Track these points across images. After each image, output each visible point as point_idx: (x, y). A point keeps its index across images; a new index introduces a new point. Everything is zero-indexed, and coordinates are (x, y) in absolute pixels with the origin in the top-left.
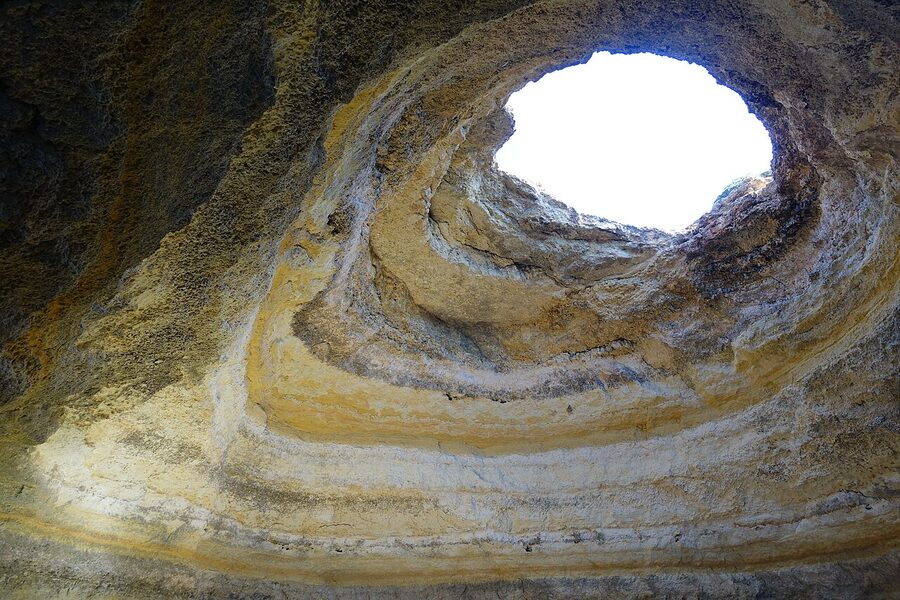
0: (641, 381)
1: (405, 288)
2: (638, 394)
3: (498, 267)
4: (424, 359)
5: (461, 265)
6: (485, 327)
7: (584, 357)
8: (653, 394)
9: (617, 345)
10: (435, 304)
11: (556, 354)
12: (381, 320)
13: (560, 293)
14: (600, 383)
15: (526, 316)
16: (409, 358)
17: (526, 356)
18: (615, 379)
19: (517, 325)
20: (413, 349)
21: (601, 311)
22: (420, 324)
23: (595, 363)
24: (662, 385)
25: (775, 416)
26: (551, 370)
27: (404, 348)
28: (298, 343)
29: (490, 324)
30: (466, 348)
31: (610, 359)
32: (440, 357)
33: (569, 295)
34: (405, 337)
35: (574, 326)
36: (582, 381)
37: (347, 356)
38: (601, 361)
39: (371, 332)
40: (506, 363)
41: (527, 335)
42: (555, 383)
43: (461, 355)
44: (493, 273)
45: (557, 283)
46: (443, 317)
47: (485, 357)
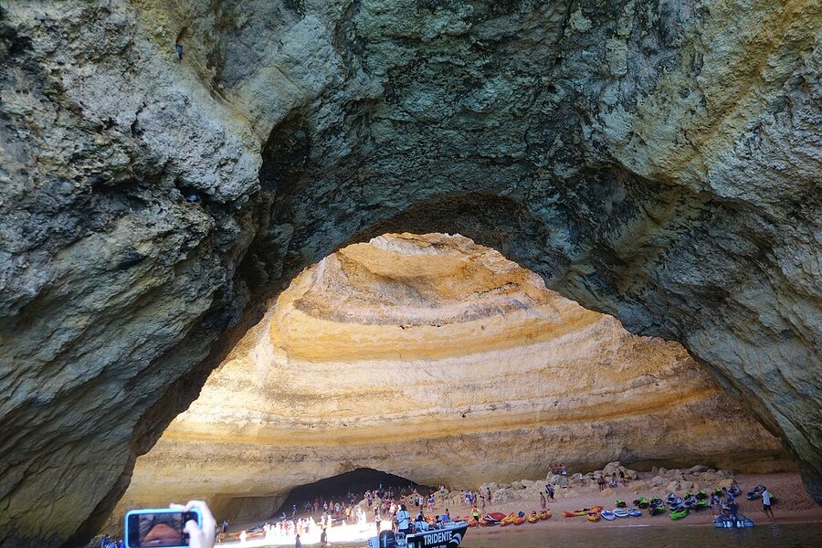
0: (526, 308)
1: (363, 266)
2: (524, 317)
3: (421, 248)
4: (382, 306)
5: (396, 252)
6: (422, 279)
7: (488, 295)
8: (533, 317)
9: (507, 287)
10: (386, 271)
11: (470, 294)
12: (349, 289)
13: (465, 259)
14: (499, 311)
15: (448, 271)
16: (372, 308)
17: (450, 297)
18: (509, 308)
19: (442, 276)
20: (373, 302)
21: (493, 269)
22: (376, 286)
23: (494, 299)
24: (539, 310)
25: (603, 331)
26: (467, 304)
27: (368, 302)
28: (299, 312)
29: (425, 277)
30: (409, 294)
31: (505, 296)
32: (392, 304)
33: (471, 259)
34: (368, 296)
35: (478, 277)
36: (489, 310)
37: (332, 313)
38: (500, 297)
39: (344, 298)
40: (439, 302)
41: (449, 283)
42: (471, 312)
43: (406, 301)
44: (419, 253)
45: (462, 253)
46: (392, 277)
47: (423, 298)
